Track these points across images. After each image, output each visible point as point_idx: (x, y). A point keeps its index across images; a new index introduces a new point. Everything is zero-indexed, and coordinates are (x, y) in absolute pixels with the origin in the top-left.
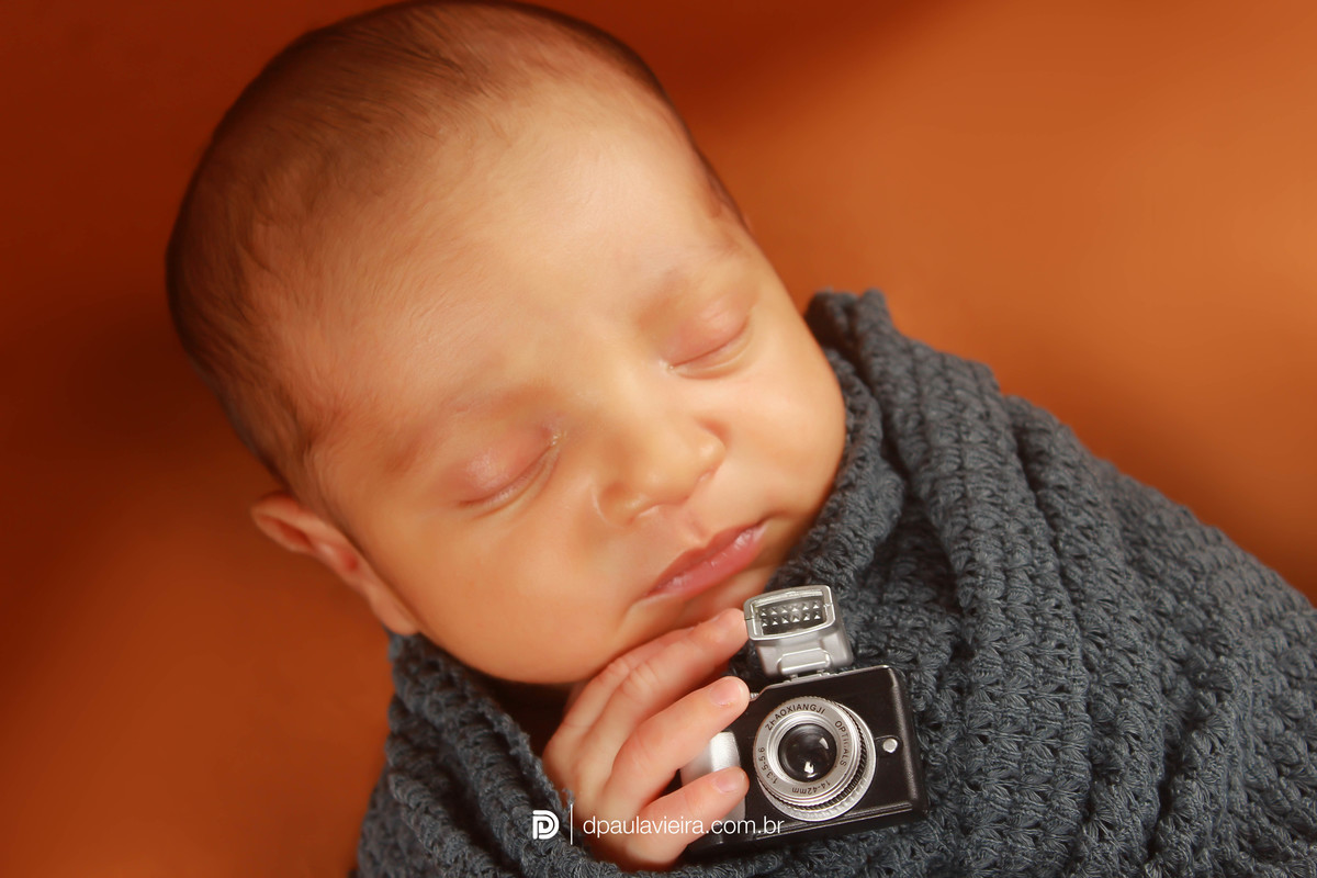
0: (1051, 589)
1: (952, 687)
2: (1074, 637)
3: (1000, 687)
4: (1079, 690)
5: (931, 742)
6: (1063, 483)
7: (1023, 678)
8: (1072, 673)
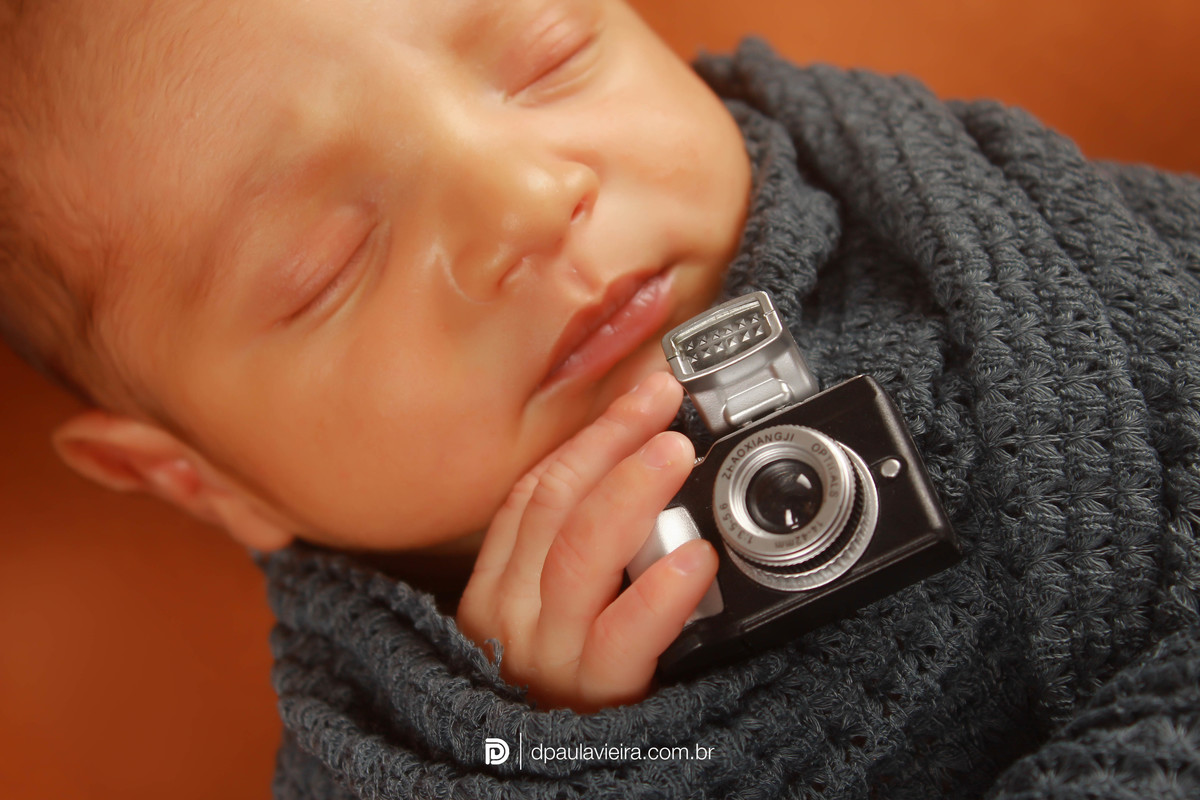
0: (1049, 256)
1: (955, 399)
2: (1094, 303)
3: (1015, 381)
4: (1117, 362)
5: (943, 469)
6: (1032, 151)
7: (1042, 363)
8: (1103, 344)
